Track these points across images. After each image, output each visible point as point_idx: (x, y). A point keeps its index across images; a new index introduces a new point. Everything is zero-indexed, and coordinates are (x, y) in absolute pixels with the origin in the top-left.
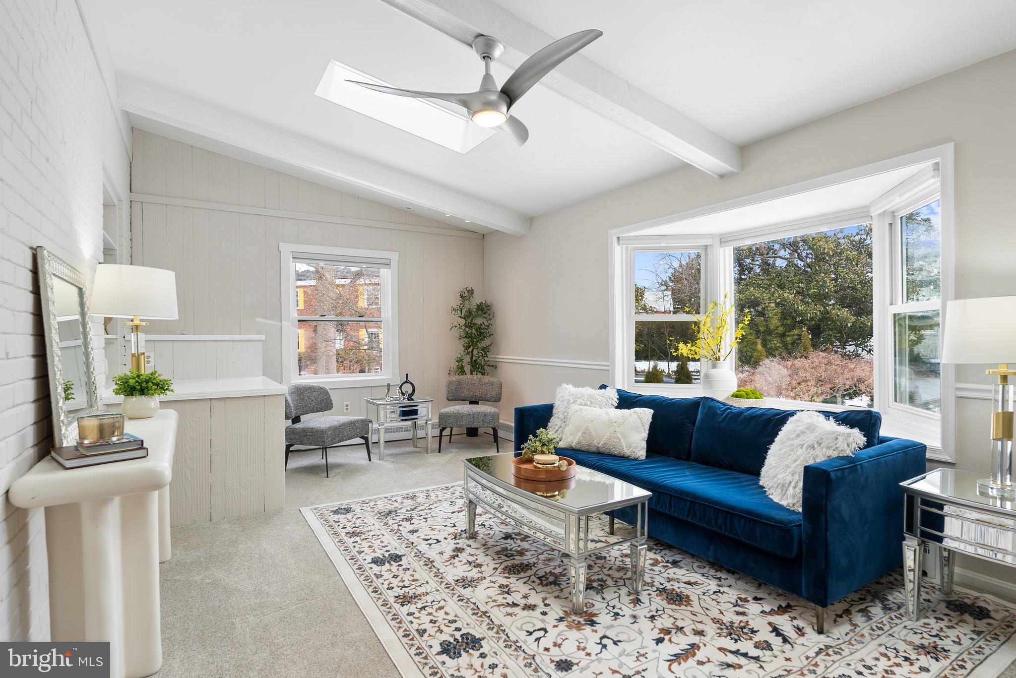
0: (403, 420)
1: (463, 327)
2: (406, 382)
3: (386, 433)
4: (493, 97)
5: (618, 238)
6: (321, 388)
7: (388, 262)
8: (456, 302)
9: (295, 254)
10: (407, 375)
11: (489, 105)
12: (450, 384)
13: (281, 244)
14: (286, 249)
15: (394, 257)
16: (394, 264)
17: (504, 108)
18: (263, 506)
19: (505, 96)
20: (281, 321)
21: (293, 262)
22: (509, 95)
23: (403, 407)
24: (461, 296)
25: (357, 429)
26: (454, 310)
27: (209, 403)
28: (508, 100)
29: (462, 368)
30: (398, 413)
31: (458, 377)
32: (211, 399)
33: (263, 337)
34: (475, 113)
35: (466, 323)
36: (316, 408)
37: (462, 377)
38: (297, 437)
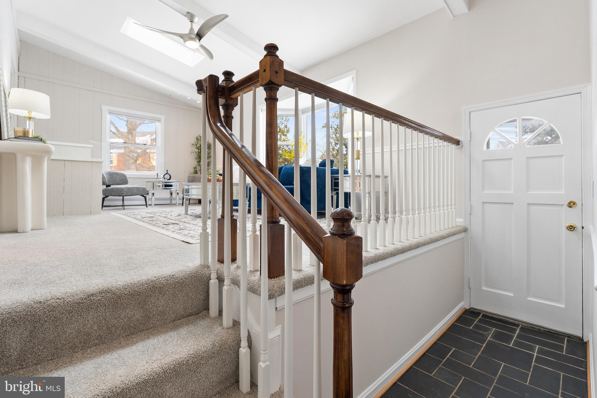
1: (197, 153)
2: (167, 174)
3: (155, 200)
4: (193, 36)
5: (262, 109)
6: (122, 174)
7: (159, 119)
8: (194, 141)
9: (110, 111)
10: (167, 170)
11: (191, 39)
12: (189, 177)
13: (102, 106)
14: (105, 108)
15: (163, 118)
17: (198, 41)
18: (90, 212)
19: (197, 36)
20: (101, 143)
21: (109, 115)
22: (200, 36)
24: (197, 139)
25: (140, 191)
26: (193, 145)
27: (63, 162)
28: (199, 38)
29: (196, 171)
31: (193, 175)
32: (65, 160)
33: (91, 146)
34: (186, 41)
35: (198, 152)
36: (119, 183)
37: (195, 175)
38: (108, 192)
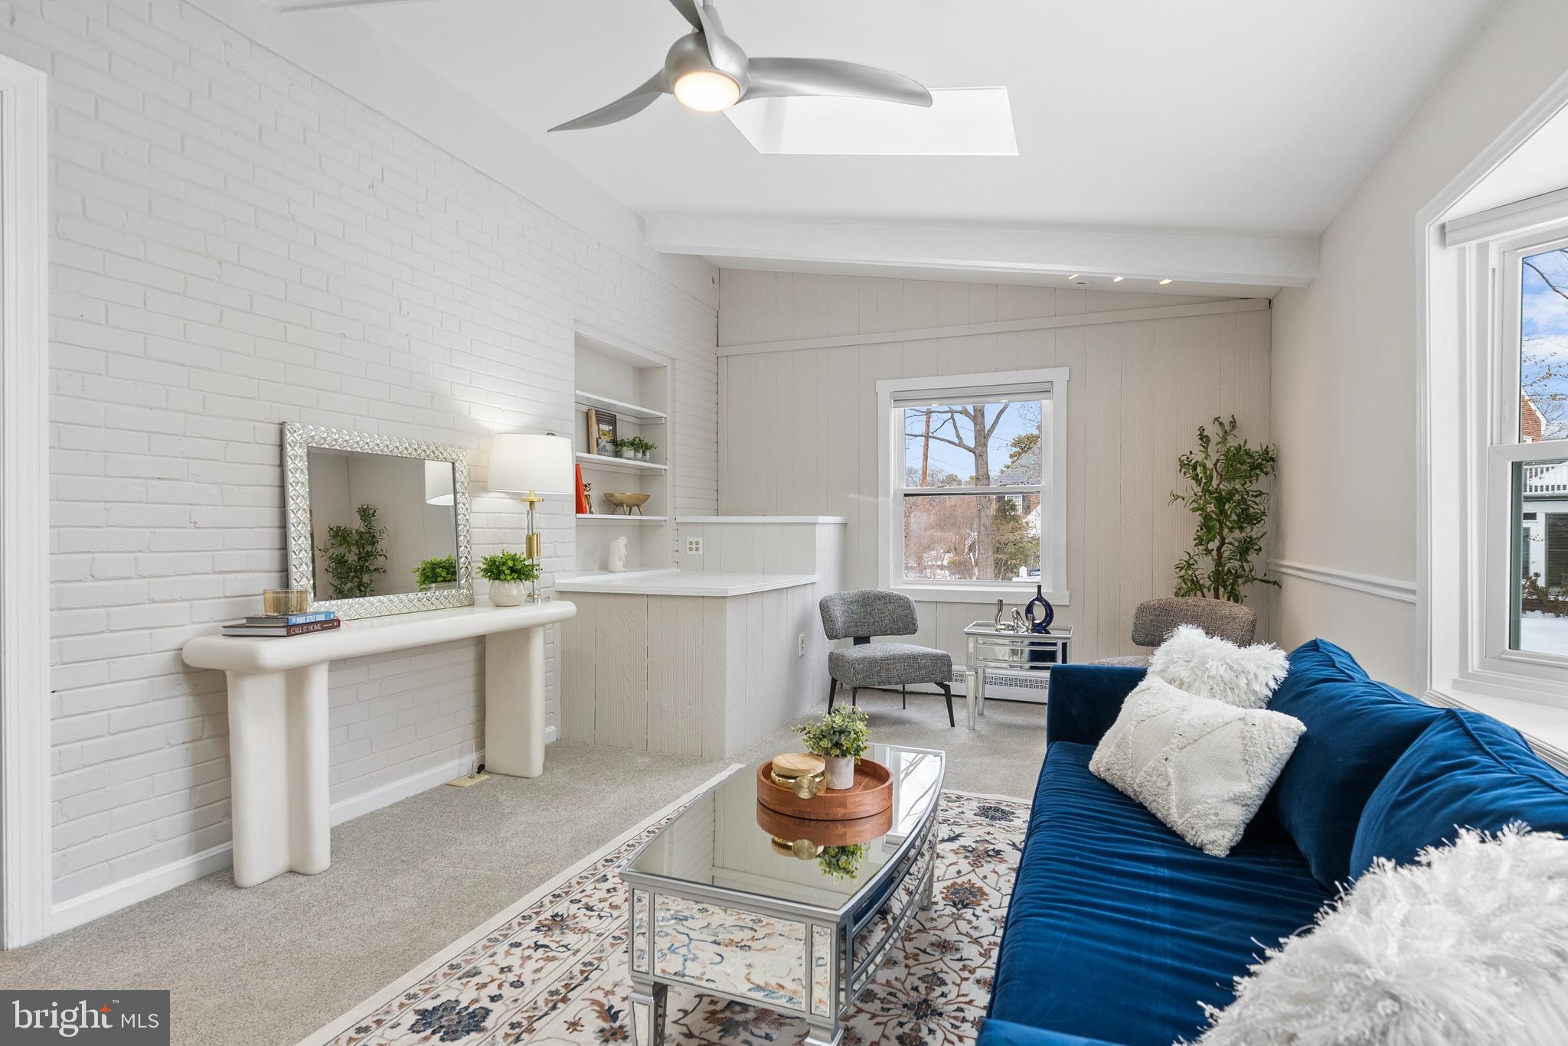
0: (1032, 668)
2: (1037, 599)
5: (1443, 228)
6: (900, 598)
7: (1047, 386)
9: (896, 394)
12: (1141, 610)
13: (878, 383)
14: (885, 389)
15: (1059, 377)
16: (1060, 389)
20: (877, 497)
23: (1033, 644)
25: (920, 668)
30: (1026, 655)
32: (647, 595)
36: (891, 628)
